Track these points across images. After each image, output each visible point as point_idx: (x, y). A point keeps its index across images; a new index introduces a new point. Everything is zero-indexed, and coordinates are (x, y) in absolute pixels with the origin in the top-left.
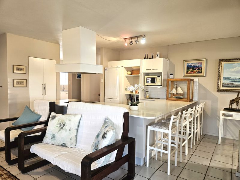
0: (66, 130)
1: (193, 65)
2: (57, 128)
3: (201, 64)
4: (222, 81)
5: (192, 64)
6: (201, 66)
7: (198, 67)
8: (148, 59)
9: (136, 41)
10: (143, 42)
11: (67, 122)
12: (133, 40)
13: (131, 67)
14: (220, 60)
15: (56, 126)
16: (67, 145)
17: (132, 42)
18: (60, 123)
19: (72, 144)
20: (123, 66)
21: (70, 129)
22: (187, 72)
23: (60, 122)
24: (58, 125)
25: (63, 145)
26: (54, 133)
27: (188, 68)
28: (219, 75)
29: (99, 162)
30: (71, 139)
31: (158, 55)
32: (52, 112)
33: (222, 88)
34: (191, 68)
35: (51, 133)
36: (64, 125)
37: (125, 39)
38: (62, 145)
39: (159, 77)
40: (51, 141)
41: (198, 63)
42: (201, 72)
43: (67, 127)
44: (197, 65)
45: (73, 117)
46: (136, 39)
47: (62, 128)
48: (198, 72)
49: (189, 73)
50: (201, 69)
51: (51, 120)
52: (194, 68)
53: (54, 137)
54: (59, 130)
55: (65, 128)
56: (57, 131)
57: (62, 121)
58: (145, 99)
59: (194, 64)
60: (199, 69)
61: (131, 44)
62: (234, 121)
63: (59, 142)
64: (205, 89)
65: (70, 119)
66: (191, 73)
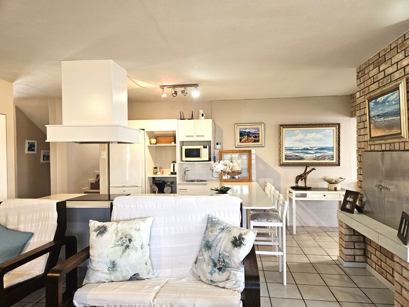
0: (136, 249)
1: (247, 131)
2: (117, 247)
3: (258, 129)
4: (285, 153)
5: (246, 129)
6: (258, 133)
7: (255, 134)
8: (186, 120)
9: (183, 92)
10: (195, 94)
11: (134, 234)
12: (179, 90)
13: (153, 132)
14: (281, 125)
15: (116, 246)
16: (141, 276)
17: (176, 93)
18: (122, 238)
19: (149, 273)
20: (144, 130)
21: (142, 245)
22: (240, 140)
23: (120, 235)
24: (118, 242)
25: (135, 278)
26: (113, 259)
27: (242, 134)
28: (280, 144)
29: (238, 285)
30: (146, 264)
31: (203, 115)
32: (91, 221)
33: (284, 161)
34: (245, 135)
35: (107, 260)
36: (130, 240)
37: (162, 87)
38: (131, 277)
39: (205, 147)
40: (108, 277)
41: (255, 128)
42: (259, 141)
43: (136, 243)
44: (253, 131)
45: (142, 223)
46: (183, 89)
47: (127, 247)
48: (255, 141)
49: (243, 142)
50: (259, 136)
51: (100, 236)
52: (249, 134)
53: (113, 265)
54: (123, 252)
55: (133, 245)
56: (120, 253)
57: (125, 234)
58: (185, 182)
59: (249, 129)
60: (255, 137)
61: (175, 95)
62: (300, 202)
63: (125, 275)
64: (264, 163)
65: (138, 228)
66: (245, 142)
